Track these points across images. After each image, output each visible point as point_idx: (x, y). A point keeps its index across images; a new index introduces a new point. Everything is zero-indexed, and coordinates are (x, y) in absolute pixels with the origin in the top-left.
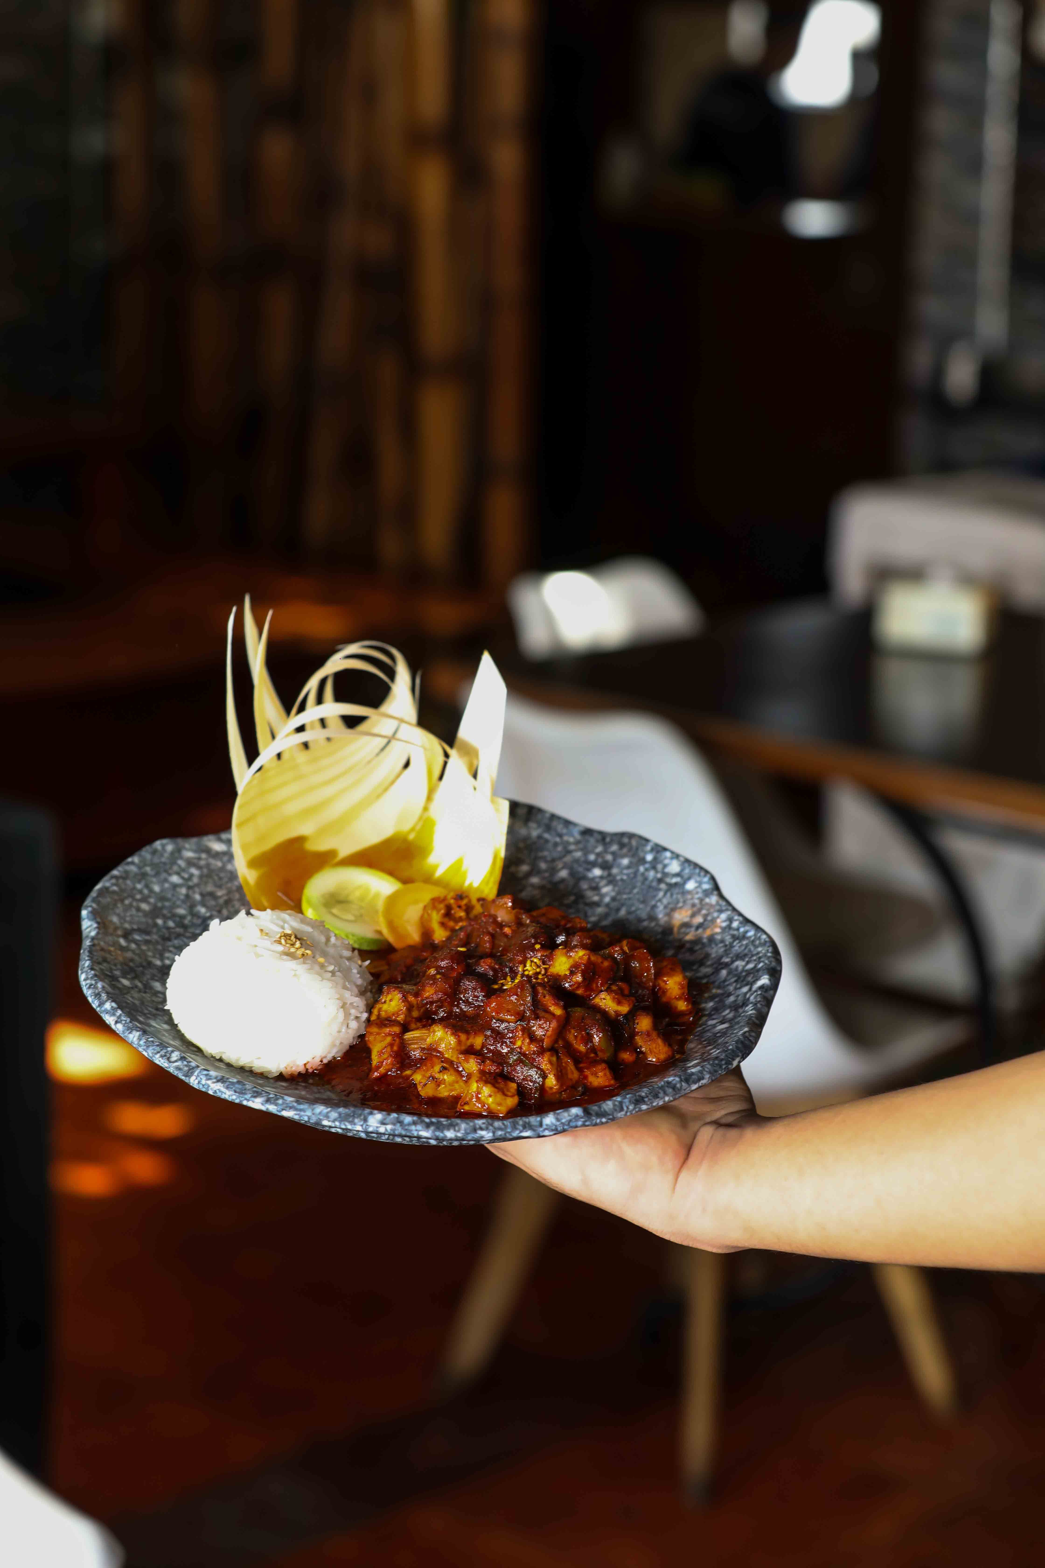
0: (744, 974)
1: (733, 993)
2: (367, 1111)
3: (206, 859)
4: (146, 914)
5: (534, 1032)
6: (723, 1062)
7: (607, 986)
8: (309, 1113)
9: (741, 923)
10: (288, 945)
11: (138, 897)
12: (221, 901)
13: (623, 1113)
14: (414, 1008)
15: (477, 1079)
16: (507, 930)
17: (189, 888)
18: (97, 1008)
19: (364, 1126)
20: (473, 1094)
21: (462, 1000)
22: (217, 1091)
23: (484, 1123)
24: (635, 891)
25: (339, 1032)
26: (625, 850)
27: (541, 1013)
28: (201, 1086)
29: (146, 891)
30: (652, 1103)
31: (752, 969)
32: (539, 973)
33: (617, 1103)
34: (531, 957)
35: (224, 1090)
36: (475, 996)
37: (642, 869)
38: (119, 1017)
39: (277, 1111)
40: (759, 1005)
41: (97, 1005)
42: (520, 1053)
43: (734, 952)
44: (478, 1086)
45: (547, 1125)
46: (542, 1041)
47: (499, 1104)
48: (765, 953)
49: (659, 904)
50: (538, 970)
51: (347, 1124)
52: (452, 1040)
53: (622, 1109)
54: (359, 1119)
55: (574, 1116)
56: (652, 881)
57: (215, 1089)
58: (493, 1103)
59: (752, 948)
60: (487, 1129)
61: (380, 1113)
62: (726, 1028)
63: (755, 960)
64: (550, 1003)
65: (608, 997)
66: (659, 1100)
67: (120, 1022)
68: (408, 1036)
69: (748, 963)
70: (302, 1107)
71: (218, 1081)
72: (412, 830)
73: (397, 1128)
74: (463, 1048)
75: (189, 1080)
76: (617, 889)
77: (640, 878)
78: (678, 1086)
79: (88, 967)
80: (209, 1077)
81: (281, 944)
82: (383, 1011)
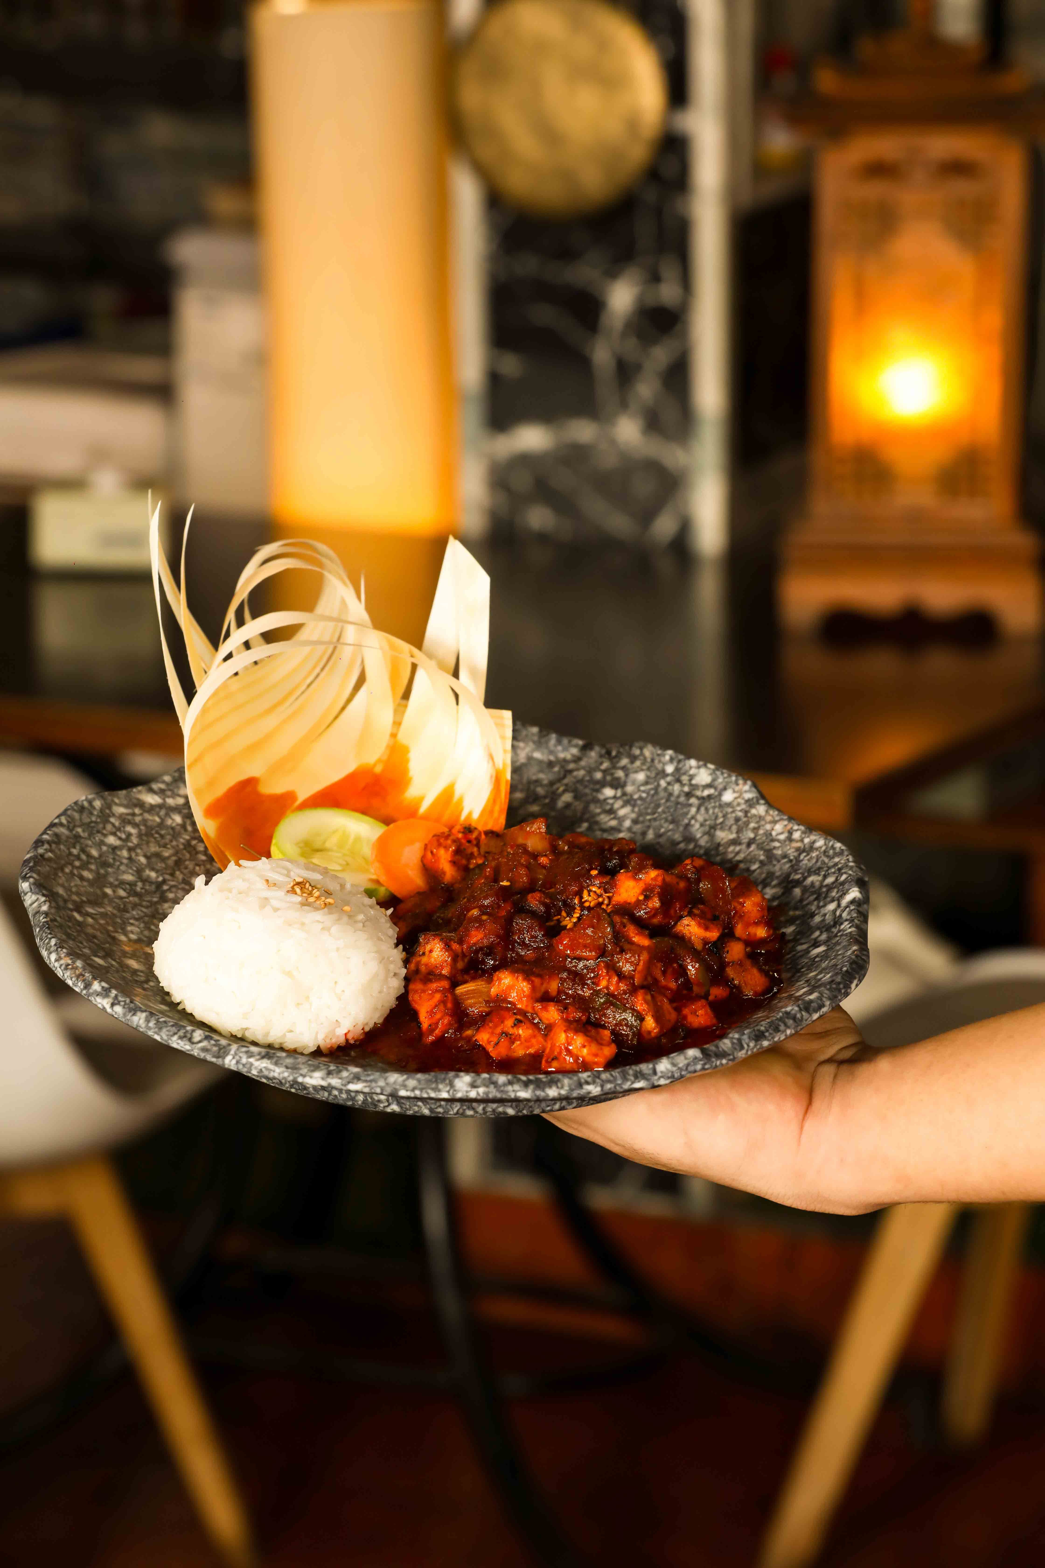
0: (824, 889)
1: (816, 912)
2: (451, 1074)
3: (141, 814)
4: (91, 883)
5: (620, 969)
6: (841, 986)
7: (687, 910)
8: (381, 1083)
9: (803, 833)
10: (304, 895)
11: (77, 863)
12: (170, 862)
13: (744, 1052)
14: (459, 958)
15: (564, 1029)
16: (543, 860)
17: (130, 850)
18: (82, 991)
19: (451, 1092)
20: (561, 1047)
21: (517, 942)
22: (263, 1070)
23: (589, 1076)
24: (660, 810)
25: (380, 992)
26: (638, 763)
27: (626, 946)
28: (241, 1067)
29: (84, 857)
30: (773, 1038)
31: (833, 883)
32: (602, 903)
33: (735, 1041)
34: (588, 886)
35: (272, 1067)
36: (532, 937)
37: (663, 783)
38: (116, 997)
39: (342, 1085)
40: (856, 921)
41: (82, 987)
42: (608, 994)
43: (804, 867)
44: (567, 1037)
45: (662, 1072)
46: (632, 977)
47: (596, 1055)
48: (845, 863)
49: (693, 822)
50: (600, 900)
51: (429, 1091)
52: (524, 986)
53: (742, 1048)
54: (443, 1084)
55: (692, 1059)
56: (678, 796)
57: (259, 1068)
58: (588, 1054)
59: (826, 860)
60: (594, 1082)
61: (468, 1075)
62: (824, 951)
63: (834, 873)
64: (633, 933)
65: (693, 923)
66: (781, 1034)
67: (119, 1003)
68: (461, 990)
69: (825, 877)
70: (371, 1077)
71: (263, 1057)
72: (379, 761)
73: (490, 1091)
74: (539, 995)
75: (224, 1062)
76: (636, 809)
77: (662, 794)
78: (799, 1016)
79: (55, 945)
80: (250, 1054)
81: (296, 894)
82: (423, 965)
